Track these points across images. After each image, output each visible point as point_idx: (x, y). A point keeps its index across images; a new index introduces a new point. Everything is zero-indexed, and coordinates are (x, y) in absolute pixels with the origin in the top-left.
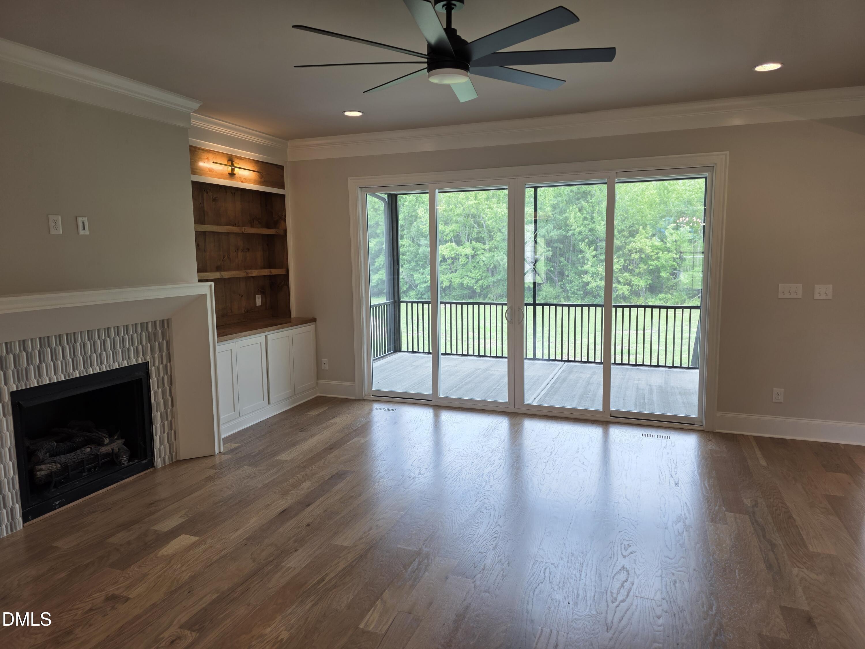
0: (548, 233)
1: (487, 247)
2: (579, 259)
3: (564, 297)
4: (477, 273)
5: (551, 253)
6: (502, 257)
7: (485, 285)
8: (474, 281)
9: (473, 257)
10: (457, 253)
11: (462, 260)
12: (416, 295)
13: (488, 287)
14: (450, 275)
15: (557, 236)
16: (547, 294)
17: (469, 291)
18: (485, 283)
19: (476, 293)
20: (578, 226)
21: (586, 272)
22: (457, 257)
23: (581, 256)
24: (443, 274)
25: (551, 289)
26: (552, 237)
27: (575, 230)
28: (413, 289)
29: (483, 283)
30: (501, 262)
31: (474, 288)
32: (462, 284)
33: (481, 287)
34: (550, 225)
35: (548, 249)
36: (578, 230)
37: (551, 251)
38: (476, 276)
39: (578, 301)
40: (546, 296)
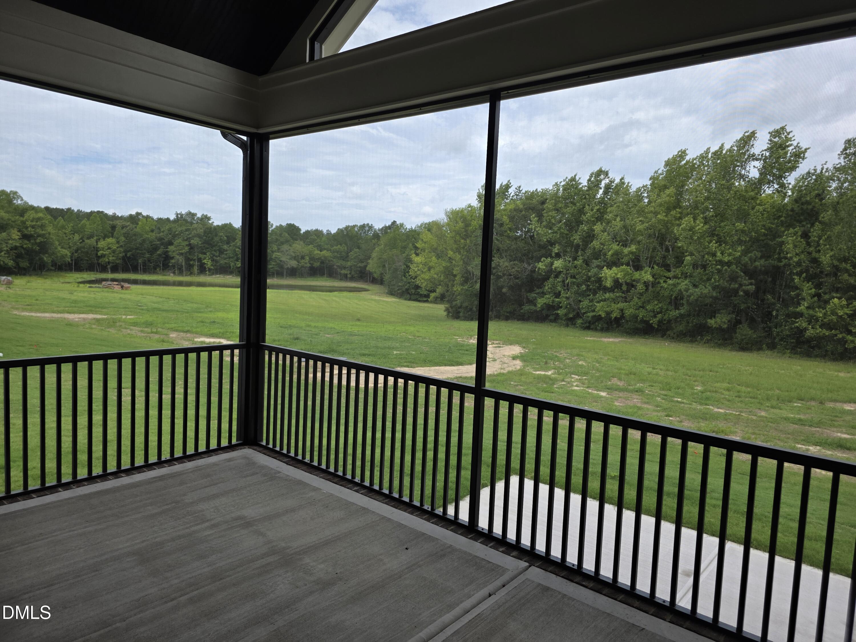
0: (751, 262)
1: (671, 274)
2: (793, 298)
3: (767, 344)
4: (657, 305)
5: (754, 287)
6: (687, 287)
7: (665, 320)
8: (652, 314)
9: (654, 285)
10: (633, 278)
11: (640, 287)
12: (582, 323)
13: (669, 321)
14: (621, 305)
15: (764, 267)
16: (744, 337)
17: (644, 325)
18: (666, 317)
19: (654, 328)
20: (797, 254)
21: (801, 315)
22: (634, 283)
23: (794, 293)
24: (615, 303)
25: (750, 332)
26: (756, 267)
27: (791, 258)
28: (581, 317)
29: (663, 317)
30: (684, 293)
31: (651, 322)
32: (636, 317)
33: (660, 322)
34: (757, 253)
35: (750, 281)
36: (795, 259)
37: (755, 285)
38: (655, 308)
39: (786, 351)
40: (742, 340)
